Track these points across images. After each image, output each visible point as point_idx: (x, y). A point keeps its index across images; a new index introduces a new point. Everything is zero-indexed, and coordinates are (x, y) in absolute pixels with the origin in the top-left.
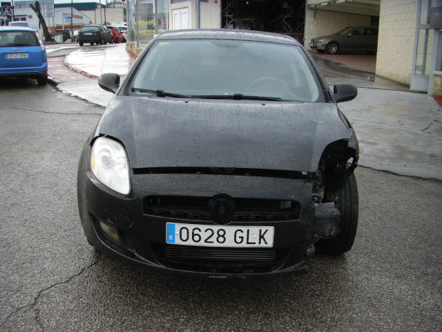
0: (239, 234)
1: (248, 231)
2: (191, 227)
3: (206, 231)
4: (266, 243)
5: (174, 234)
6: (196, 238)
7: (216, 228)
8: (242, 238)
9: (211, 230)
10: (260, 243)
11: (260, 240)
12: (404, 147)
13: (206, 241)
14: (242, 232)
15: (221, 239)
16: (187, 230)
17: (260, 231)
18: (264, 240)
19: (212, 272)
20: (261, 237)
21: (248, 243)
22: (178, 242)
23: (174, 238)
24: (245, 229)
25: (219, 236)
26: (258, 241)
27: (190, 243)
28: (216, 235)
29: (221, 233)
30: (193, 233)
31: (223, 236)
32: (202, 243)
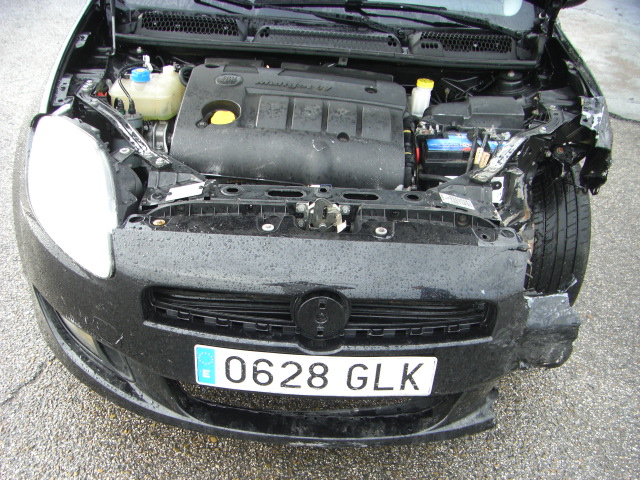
0: (358, 372)
1: (379, 366)
2: (250, 357)
3: (284, 366)
4: (416, 388)
5: (212, 368)
6: (263, 378)
7: (306, 361)
8: (365, 380)
9: (296, 364)
10: (403, 388)
11: (403, 382)
12: (627, 60)
13: (283, 384)
14: (365, 368)
15: (318, 381)
16: (242, 362)
17: (406, 366)
18: (413, 382)
19: (297, 434)
20: (407, 377)
21: (376, 388)
22: (221, 382)
23: (212, 374)
24: (371, 362)
25: (314, 375)
26: (400, 384)
27: (249, 385)
28: (306, 374)
29: (319, 370)
30: (255, 369)
31: (322, 376)
32: (275, 388)
